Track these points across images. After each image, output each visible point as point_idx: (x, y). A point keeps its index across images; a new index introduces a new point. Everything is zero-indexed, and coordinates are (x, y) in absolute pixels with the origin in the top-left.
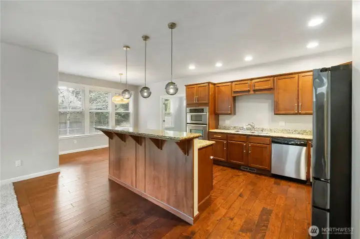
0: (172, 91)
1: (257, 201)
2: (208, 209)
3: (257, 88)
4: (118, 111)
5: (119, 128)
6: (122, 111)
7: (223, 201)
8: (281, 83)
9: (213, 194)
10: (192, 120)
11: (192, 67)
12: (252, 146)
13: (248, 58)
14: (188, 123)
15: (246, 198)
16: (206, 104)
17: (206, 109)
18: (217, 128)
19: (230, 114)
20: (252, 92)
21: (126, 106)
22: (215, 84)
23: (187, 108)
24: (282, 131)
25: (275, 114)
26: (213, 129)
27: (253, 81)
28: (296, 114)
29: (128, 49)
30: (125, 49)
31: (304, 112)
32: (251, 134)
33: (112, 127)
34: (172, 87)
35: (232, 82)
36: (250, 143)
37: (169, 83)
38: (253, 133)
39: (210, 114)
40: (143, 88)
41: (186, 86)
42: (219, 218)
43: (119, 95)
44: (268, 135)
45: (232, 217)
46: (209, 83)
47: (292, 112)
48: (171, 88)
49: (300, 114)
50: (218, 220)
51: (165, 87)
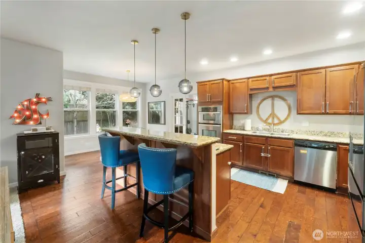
0: (185, 89)
1: (281, 213)
2: (226, 222)
3: (276, 85)
4: (125, 110)
5: (127, 130)
6: (129, 109)
7: (243, 212)
8: (305, 78)
9: (231, 203)
10: (204, 120)
11: (204, 63)
12: (271, 149)
13: (268, 52)
14: (199, 123)
15: (268, 209)
16: (220, 103)
17: (220, 108)
18: (231, 128)
19: (246, 113)
20: (271, 89)
21: (133, 105)
22: (229, 81)
23: (199, 107)
24: (306, 132)
25: (298, 114)
26: (227, 129)
27: (273, 77)
28: (323, 114)
29: (136, 43)
30: (133, 43)
31: (332, 111)
32: (270, 135)
33: (120, 128)
34: (186, 84)
35: (249, 78)
36: (270, 145)
37: (183, 80)
38: (272, 134)
39: (224, 113)
40: (153, 86)
41: (198, 83)
42: (239, 234)
43: (127, 93)
44: (289, 137)
45: (255, 233)
46: (223, 79)
47: (319, 112)
48: (185, 86)
49: (328, 114)
50: (238, 237)
51: (178, 85)
